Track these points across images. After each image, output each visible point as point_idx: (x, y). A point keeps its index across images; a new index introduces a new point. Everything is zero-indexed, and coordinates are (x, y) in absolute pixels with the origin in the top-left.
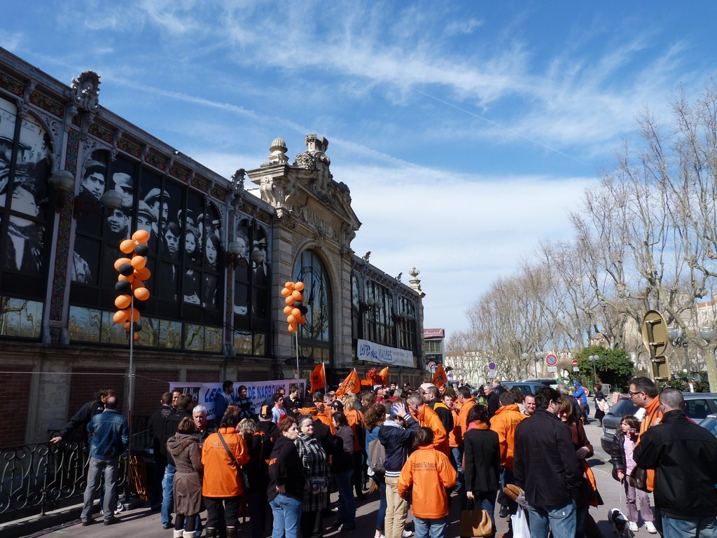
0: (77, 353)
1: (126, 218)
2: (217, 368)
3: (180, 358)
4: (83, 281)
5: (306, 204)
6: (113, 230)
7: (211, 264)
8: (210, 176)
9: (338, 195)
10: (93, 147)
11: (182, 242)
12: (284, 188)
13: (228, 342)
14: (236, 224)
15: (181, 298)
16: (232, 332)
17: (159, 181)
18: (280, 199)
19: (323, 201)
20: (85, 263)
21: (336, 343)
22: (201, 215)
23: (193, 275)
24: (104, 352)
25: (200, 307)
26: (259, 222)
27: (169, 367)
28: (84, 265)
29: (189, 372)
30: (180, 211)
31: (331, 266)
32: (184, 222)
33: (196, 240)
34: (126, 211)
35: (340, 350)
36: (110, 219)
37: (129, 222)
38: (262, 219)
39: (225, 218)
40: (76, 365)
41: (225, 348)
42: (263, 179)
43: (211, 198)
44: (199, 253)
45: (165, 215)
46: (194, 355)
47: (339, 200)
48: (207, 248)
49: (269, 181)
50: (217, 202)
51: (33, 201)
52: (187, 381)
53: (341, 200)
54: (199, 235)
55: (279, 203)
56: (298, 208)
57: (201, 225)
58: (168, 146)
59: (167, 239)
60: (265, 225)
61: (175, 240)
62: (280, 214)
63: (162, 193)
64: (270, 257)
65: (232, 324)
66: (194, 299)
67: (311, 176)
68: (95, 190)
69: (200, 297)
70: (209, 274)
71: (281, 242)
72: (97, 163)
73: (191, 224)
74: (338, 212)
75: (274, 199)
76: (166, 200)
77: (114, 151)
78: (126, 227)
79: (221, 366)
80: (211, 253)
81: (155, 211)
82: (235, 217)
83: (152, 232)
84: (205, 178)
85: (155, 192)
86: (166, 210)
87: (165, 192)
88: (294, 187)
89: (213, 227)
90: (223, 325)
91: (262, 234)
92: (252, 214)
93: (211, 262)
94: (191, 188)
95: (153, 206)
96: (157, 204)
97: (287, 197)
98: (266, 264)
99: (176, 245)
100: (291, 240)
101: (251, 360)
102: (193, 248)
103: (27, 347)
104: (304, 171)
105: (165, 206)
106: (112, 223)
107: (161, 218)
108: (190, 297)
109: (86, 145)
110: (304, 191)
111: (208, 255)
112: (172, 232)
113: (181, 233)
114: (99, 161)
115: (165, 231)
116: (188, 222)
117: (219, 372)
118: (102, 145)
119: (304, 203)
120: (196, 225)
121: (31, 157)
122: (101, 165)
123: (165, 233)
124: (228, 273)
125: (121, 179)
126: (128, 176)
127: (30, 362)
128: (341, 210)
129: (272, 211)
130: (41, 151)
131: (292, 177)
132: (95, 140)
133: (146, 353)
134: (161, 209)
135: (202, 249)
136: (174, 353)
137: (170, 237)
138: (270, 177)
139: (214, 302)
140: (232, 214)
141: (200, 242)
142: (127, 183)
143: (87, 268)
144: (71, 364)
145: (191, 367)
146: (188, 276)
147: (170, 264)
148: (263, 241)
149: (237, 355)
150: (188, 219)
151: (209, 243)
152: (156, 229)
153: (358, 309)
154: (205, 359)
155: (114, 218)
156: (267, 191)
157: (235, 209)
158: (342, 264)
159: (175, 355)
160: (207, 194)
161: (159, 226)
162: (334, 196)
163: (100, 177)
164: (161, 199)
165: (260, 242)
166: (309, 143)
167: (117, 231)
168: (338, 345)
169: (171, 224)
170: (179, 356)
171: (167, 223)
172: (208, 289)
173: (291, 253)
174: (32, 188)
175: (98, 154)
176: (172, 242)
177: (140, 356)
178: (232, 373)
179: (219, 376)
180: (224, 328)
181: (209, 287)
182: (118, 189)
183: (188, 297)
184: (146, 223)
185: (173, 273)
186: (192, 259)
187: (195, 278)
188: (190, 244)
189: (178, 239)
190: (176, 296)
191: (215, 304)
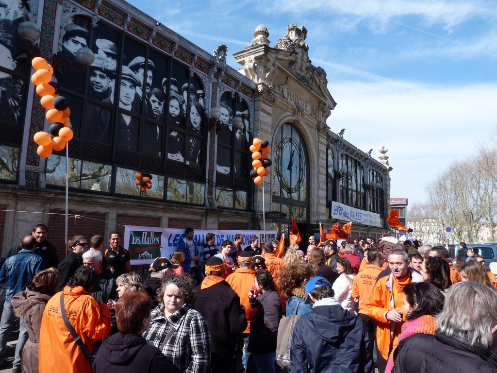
0: (52, 196)
1: (110, 80)
2: (199, 218)
3: (161, 207)
5: (286, 83)
6: (96, 89)
7: (195, 128)
8: (192, 49)
9: (315, 77)
10: (73, 11)
11: (166, 107)
12: (265, 67)
13: (210, 196)
14: (219, 96)
15: (164, 155)
16: (214, 188)
17: (143, 50)
18: (261, 76)
19: (301, 81)
21: (312, 203)
22: (186, 85)
23: (177, 136)
25: (183, 164)
26: (242, 96)
27: (151, 214)
29: (170, 219)
30: (165, 79)
31: (308, 138)
32: (168, 89)
33: (181, 106)
34: (109, 74)
35: (315, 209)
36: (92, 79)
37: (112, 84)
38: (245, 93)
39: (209, 89)
40: (53, 207)
41: (207, 201)
42: (247, 59)
43: (194, 70)
44: (184, 118)
45: (149, 81)
46: (174, 205)
47: (316, 82)
48: (191, 114)
49: (251, 61)
50: (201, 74)
51: (10, 55)
52: (169, 227)
53: (318, 82)
54: (184, 102)
55: (260, 79)
56: (279, 86)
57: (185, 93)
58: (150, 17)
59: (151, 102)
60: (247, 99)
61: (160, 104)
62: (260, 88)
63: (146, 61)
64: (252, 127)
65: (214, 181)
66: (178, 157)
67: (290, 58)
69: (183, 155)
70: (193, 136)
71: (261, 113)
72: (78, 28)
73: (175, 91)
74: (315, 92)
75: (256, 76)
76: (151, 68)
77: (96, 18)
78: (109, 89)
79: (202, 216)
80: (195, 118)
81: (139, 76)
82: (218, 89)
83: (136, 95)
84: (187, 50)
85: (140, 60)
86: (150, 77)
87: (149, 61)
88: (274, 65)
89: (198, 97)
90: (205, 182)
91: (245, 106)
92: (235, 88)
93: (195, 126)
94: (174, 60)
95: (138, 72)
96: (141, 71)
97: (267, 74)
98: (249, 132)
99: (160, 108)
100: (271, 112)
101: (231, 212)
102: (177, 112)
104: (283, 53)
105: (150, 73)
106: (95, 83)
107: (146, 83)
108: (174, 155)
109: (65, 9)
110: (283, 71)
111: (192, 120)
112: (157, 96)
113: (165, 98)
114: (81, 26)
115: (149, 95)
116: (172, 90)
117: (201, 221)
118: (82, 11)
119: (284, 82)
120: (180, 92)
121: (7, 14)
122: (84, 30)
123: (149, 97)
124: (211, 137)
125: (104, 45)
126: (112, 43)
127: (3, 202)
128: (318, 91)
129: (253, 86)
130: (17, 9)
131: (272, 57)
132: (76, 5)
133: (125, 201)
134: (145, 75)
135: (186, 114)
136: (155, 202)
137: (154, 101)
138: (252, 57)
139: (197, 161)
140: (215, 86)
141: (185, 108)
142: (111, 49)
144: (48, 206)
145: (173, 215)
146: (173, 137)
147: (155, 125)
148: (246, 112)
149: (218, 207)
150: (172, 87)
151: (193, 109)
152: (140, 93)
153: (333, 177)
154: (186, 209)
155: (98, 79)
156: (250, 69)
157: (218, 81)
158: (318, 137)
159: (156, 204)
160: (190, 66)
161: (144, 90)
162: (312, 78)
163: (83, 40)
164: (145, 67)
165: (244, 113)
166: (290, 32)
167: (100, 91)
168: (314, 205)
169: (156, 90)
170: (160, 205)
171: (152, 88)
172: (192, 150)
173: (271, 124)
174: (8, 44)
175: (78, 19)
176: (156, 106)
177: (119, 203)
178: (213, 223)
179: (201, 224)
180: (207, 184)
181: (193, 148)
182: (101, 54)
183: (172, 155)
184: (131, 87)
185: (157, 133)
186: (177, 122)
187: (179, 139)
188: (174, 109)
189: (162, 103)
190: (160, 153)
191: (198, 163)
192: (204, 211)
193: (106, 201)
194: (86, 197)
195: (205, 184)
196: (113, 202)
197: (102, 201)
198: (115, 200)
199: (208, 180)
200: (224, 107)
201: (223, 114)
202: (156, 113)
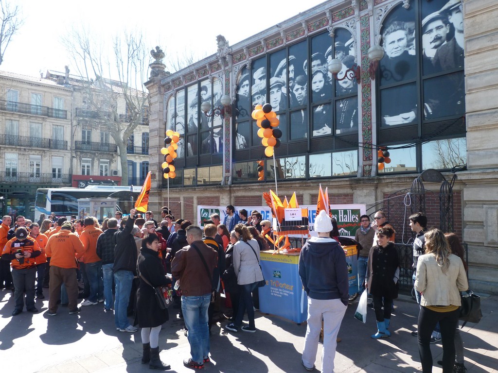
1: (262, 97)
3: (297, 185)
4: (242, 148)
13: (368, 162)
20: (243, 137)
22: (330, 48)
23: (323, 110)
24: (244, 186)
25: (332, 136)
30: (306, 61)
33: (325, 76)
34: (263, 93)
36: (253, 104)
37: (265, 98)
41: (360, 170)
44: (330, 86)
48: (339, 76)
51: (220, 118)
57: (330, 58)
59: (295, 92)
61: (302, 89)
63: (288, 59)
65: (374, 142)
66: (324, 131)
68: (244, 92)
69: (331, 126)
70: (342, 100)
72: (244, 76)
73: (318, 65)
76: (292, 62)
78: (263, 103)
85: (283, 62)
86: (292, 71)
87: (290, 57)
90: (358, 146)
93: (345, 86)
95: (281, 75)
96: (284, 71)
99: (304, 93)
102: (321, 85)
103: (213, 188)
105: (291, 68)
108: (320, 130)
111: (341, 82)
113: (307, 80)
115: (293, 87)
116: (314, 66)
117: (352, 195)
122: (247, 74)
123: (292, 89)
125: (258, 74)
126: (263, 68)
127: (217, 195)
134: (287, 73)
135: (333, 80)
137: (297, 90)
139: (351, 125)
142: (262, 73)
143: (244, 140)
144: (233, 194)
146: (318, 113)
147: (300, 111)
150: (314, 63)
151: (343, 68)
152: (285, 91)
155: (256, 101)
160: (327, 26)
164: (287, 65)
169: (298, 78)
171: (294, 80)
172: (343, 115)
176: (300, 92)
177: (265, 187)
178: (365, 196)
179: (352, 198)
180: (361, 149)
181: (344, 112)
182: (257, 81)
183: (317, 131)
184: (277, 91)
185: (302, 117)
186: (322, 95)
187: (326, 111)
188: (318, 83)
189: (305, 87)
191: (353, 126)
192: (348, 183)
193: (256, 187)
194: (246, 186)
195: (358, 149)
196: (261, 187)
197: (254, 187)
198: (261, 185)
199: (363, 143)
200: (395, 30)
201: (393, 42)
202: (300, 99)
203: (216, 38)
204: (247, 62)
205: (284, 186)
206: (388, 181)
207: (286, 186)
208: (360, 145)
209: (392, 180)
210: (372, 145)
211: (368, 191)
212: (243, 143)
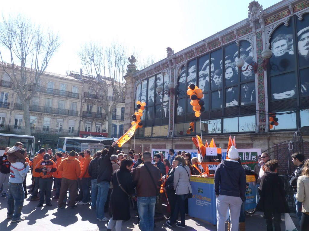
1: (194, 83)
4: (181, 114)
7: (247, 77)
10: (179, 67)
13: (263, 123)
23: (232, 90)
24: (181, 138)
28: (181, 109)
30: (221, 61)
32: (224, 65)
33: (234, 70)
34: (194, 80)
43: (238, 40)
44: (237, 76)
45: (212, 70)
57: (237, 58)
61: (219, 78)
63: (210, 60)
66: (234, 103)
68: (183, 81)
69: (238, 100)
70: (245, 84)
73: (229, 63)
76: (213, 62)
85: (207, 62)
86: (212, 67)
90: (256, 113)
96: (208, 67)
99: (220, 80)
102: (231, 75)
103: (162, 139)
105: (212, 65)
107: (210, 72)
108: (231, 103)
112: (217, 74)
113: (222, 72)
116: (227, 63)
118: (181, 64)
123: (213, 78)
124: (259, 76)
125: (191, 69)
126: (194, 66)
127: (164, 143)
130: (168, 80)
135: (239, 72)
137: (216, 78)
140: (259, 34)
141: (237, 68)
142: (194, 69)
143: (182, 109)
144: (174, 143)
146: (229, 92)
149: (269, 131)
151: (245, 64)
152: (208, 79)
160: (235, 40)
161: (210, 77)
163: (184, 74)
164: (209, 64)
172: (245, 93)
178: (261, 145)
179: (252, 145)
180: (258, 115)
181: (246, 91)
182: (191, 74)
183: (229, 104)
184: (203, 80)
185: (219, 95)
186: (232, 81)
187: (234, 91)
188: (229, 74)
189: (221, 76)
190: (221, 105)
191: (252, 100)
192: (249, 136)
193: (189, 139)
195: (256, 115)
199: (259, 111)
200: (279, 40)
201: (278, 47)
202: (217, 84)
203: (167, 49)
204: (185, 62)
205: (207, 138)
206: (277, 135)
207: (208, 138)
208: (257, 112)
209: (280, 135)
210: (265, 112)
211: (263, 142)
212: (181, 111)
